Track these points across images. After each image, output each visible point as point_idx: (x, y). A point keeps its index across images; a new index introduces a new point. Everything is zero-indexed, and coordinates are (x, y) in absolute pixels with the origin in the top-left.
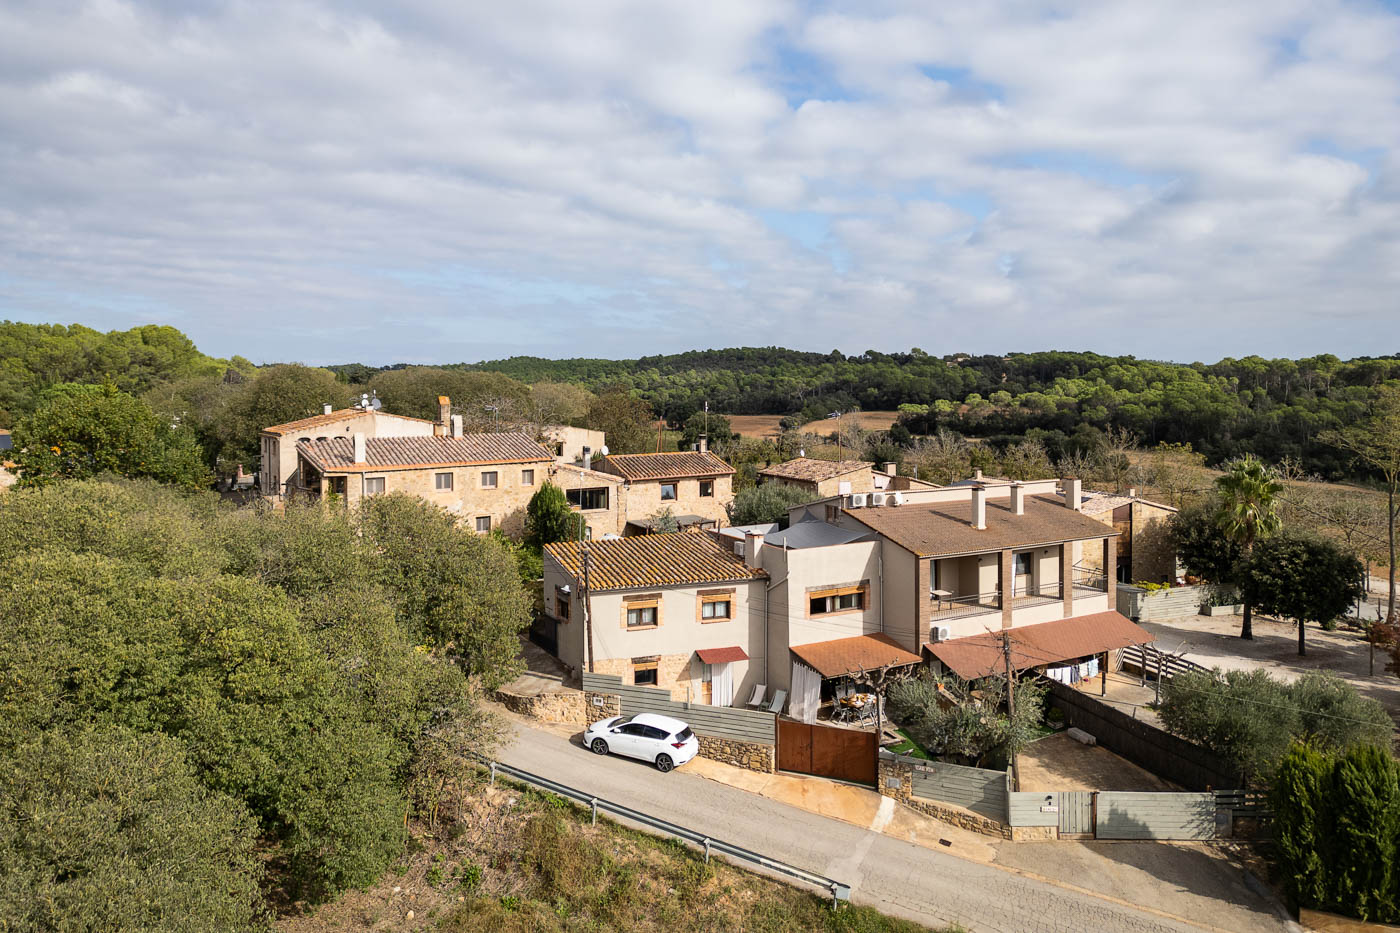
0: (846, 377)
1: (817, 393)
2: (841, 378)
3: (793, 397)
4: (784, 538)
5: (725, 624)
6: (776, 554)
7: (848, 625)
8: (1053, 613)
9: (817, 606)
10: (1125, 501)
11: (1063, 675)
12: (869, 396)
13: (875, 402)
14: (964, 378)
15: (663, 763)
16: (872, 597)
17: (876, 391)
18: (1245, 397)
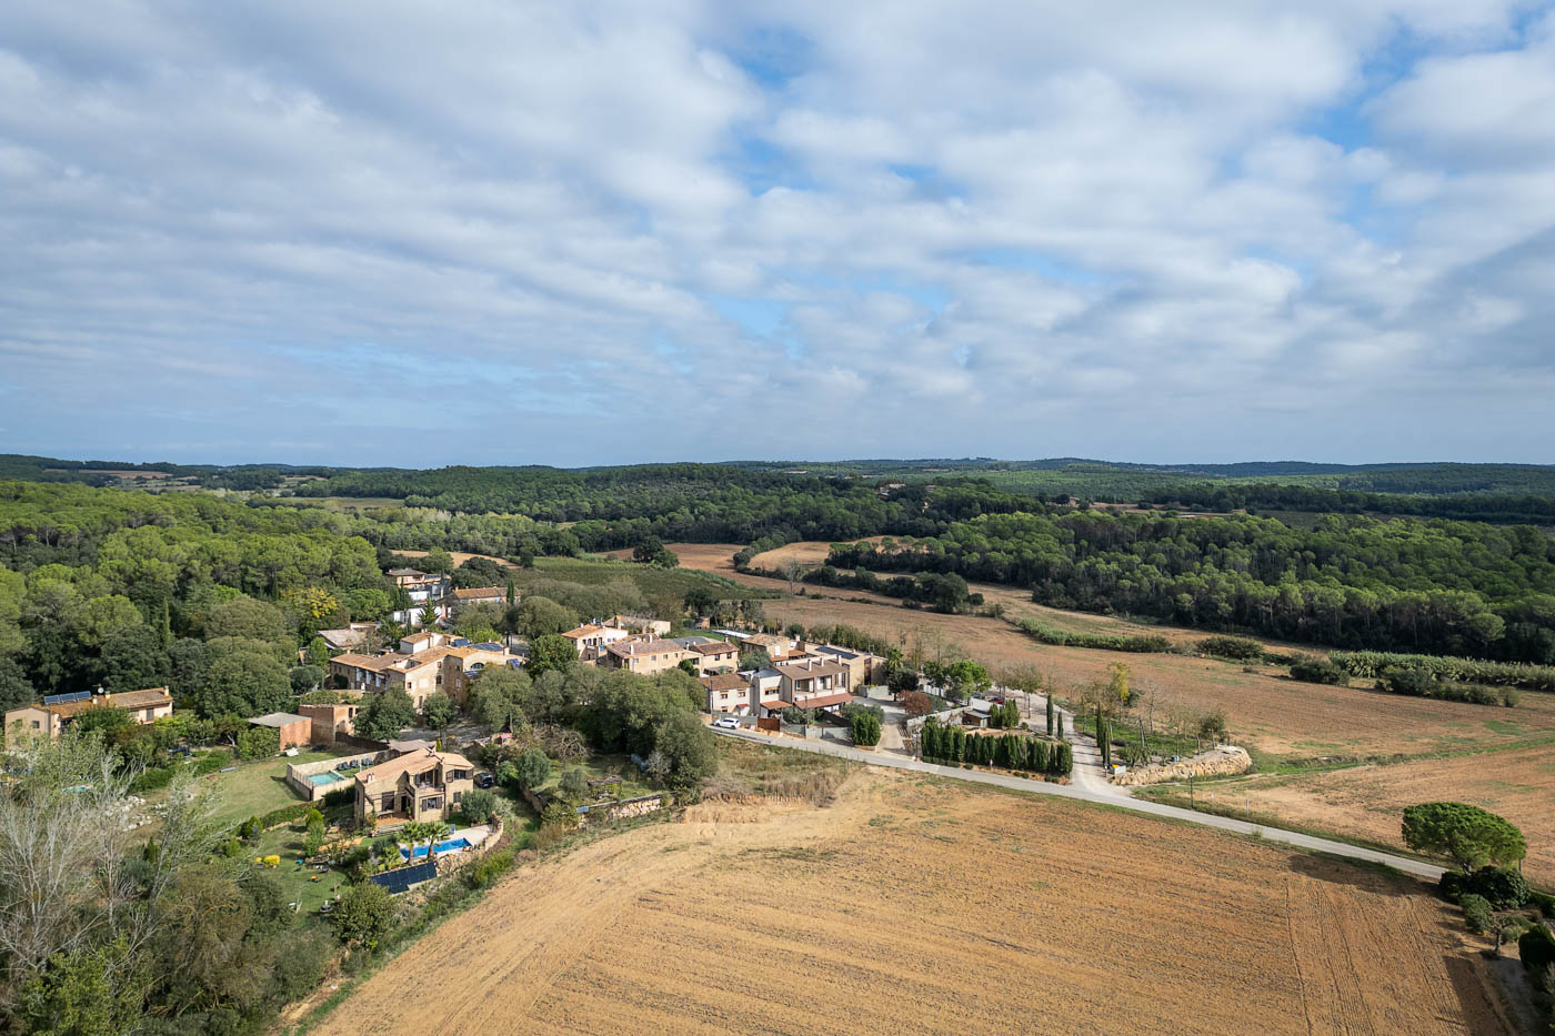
0: (788, 510)
1: (764, 524)
2: (785, 510)
3: (743, 529)
4: (758, 675)
5: (743, 698)
6: (757, 679)
7: (775, 698)
8: (829, 693)
9: (767, 693)
10: (868, 657)
11: (829, 709)
12: (808, 528)
13: (814, 534)
14: (888, 512)
15: (733, 727)
16: (781, 689)
17: (815, 524)
18: (1071, 549)
